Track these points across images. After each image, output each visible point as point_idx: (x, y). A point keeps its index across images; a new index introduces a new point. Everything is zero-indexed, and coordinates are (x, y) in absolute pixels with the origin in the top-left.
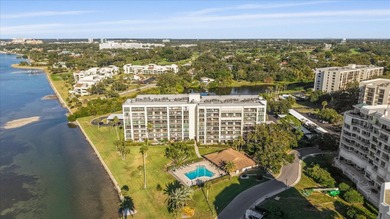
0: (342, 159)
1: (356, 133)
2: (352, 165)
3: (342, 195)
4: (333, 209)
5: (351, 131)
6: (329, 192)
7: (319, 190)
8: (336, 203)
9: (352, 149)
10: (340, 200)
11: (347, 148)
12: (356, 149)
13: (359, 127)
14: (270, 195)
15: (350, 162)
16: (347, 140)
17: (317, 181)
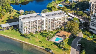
0: (91, 28)
1: (94, 21)
2: (93, 30)
3: (94, 37)
4: (93, 40)
5: (93, 21)
6: (91, 37)
7: (88, 37)
8: (93, 39)
9: (93, 25)
10: (93, 38)
11: (92, 25)
12: (94, 25)
13: (95, 20)
14: (79, 40)
15: (93, 29)
16: (92, 23)
17: (87, 35)
